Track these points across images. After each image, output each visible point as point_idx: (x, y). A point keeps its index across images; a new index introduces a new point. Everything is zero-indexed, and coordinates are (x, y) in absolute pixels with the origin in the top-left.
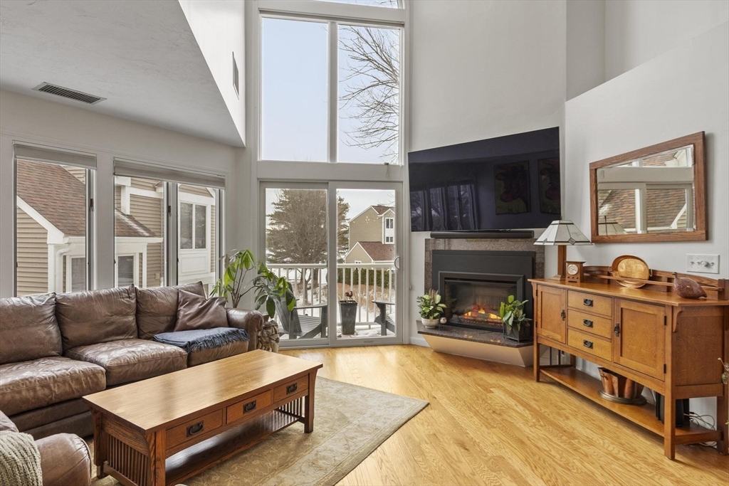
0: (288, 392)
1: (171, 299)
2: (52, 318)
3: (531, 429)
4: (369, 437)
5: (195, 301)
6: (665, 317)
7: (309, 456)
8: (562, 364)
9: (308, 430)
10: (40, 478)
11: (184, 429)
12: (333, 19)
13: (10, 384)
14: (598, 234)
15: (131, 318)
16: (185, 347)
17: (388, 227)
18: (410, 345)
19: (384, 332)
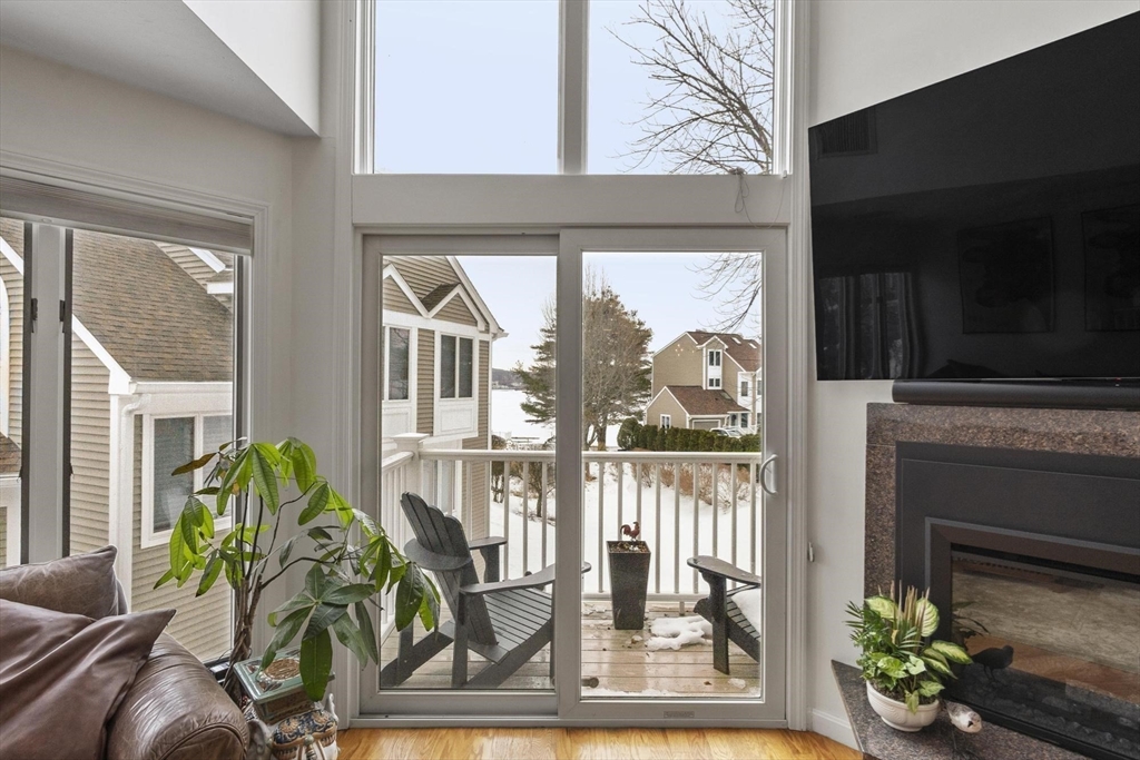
17: (712, 363)
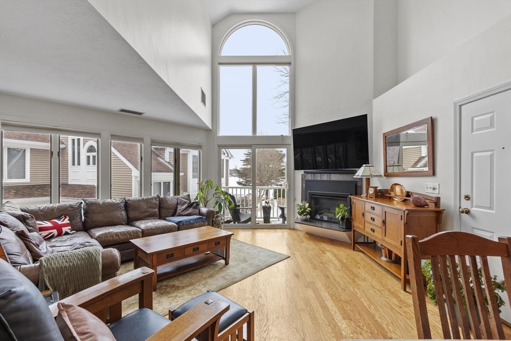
0: (215, 245)
1: (175, 202)
2: (124, 208)
3: (336, 272)
4: (253, 269)
5: (185, 203)
6: (401, 216)
7: (223, 274)
8: (369, 241)
9: (227, 263)
10: (101, 261)
11: (165, 255)
12: (254, 64)
13: (104, 234)
14: (387, 172)
15: (157, 210)
16: (176, 223)
18: (294, 229)
19: (284, 222)
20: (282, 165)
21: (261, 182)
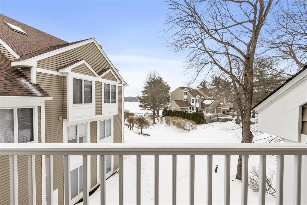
17: (185, 95)
20: (168, 94)
21: (154, 105)
